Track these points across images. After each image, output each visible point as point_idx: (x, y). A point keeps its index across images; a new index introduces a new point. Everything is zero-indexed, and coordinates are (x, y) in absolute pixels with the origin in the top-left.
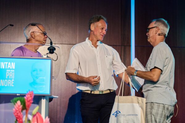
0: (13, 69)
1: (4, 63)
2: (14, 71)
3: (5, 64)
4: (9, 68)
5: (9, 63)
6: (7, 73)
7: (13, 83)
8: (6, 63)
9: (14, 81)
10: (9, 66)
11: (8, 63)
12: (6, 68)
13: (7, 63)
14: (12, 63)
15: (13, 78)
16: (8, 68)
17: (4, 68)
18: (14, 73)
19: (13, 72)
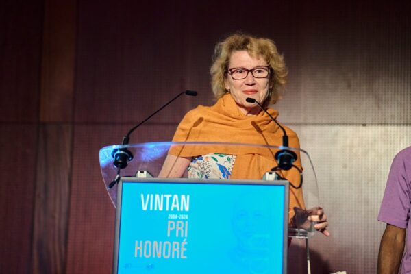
0: (184, 212)
1: (162, 196)
2: (187, 217)
3: (165, 199)
4: (175, 208)
5: (176, 196)
6: (169, 222)
7: (185, 249)
8: (165, 195)
9: (186, 243)
10: (175, 204)
11: (173, 196)
12: (167, 209)
13: (170, 196)
14: (183, 197)
15: (186, 236)
16: (172, 209)
17: (161, 208)
18: (187, 222)
19: (184, 221)
